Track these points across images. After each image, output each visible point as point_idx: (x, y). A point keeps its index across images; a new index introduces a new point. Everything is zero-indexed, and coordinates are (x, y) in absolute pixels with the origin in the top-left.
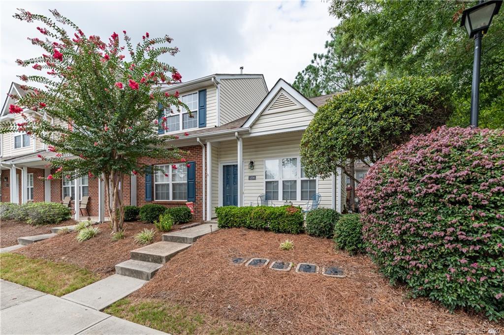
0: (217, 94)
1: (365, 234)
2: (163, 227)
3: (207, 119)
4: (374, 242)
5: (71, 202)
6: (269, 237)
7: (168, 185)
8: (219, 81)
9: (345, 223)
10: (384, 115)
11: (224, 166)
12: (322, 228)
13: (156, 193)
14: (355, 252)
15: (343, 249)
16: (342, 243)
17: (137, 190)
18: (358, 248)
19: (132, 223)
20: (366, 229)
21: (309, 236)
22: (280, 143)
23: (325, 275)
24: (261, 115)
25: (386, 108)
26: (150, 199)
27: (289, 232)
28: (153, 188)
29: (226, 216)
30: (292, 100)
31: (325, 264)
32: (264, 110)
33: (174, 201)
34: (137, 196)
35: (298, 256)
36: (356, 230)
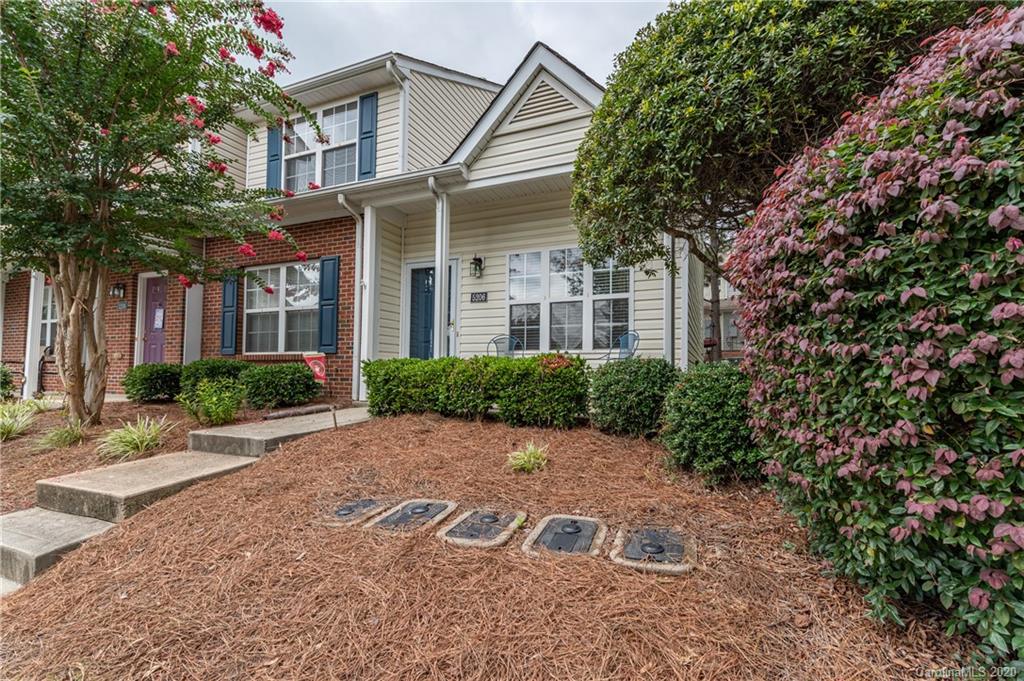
0: (401, 104)
1: (760, 410)
2: (208, 414)
3: (379, 161)
4: (800, 436)
5: (46, 359)
6: (490, 436)
7: (275, 315)
8: (407, 72)
9: (694, 387)
10: (812, 28)
11: (413, 271)
12: (630, 407)
13: (249, 337)
14: (725, 478)
15: (687, 467)
16: (684, 449)
17: (204, 328)
18: (734, 464)
19: (161, 407)
20: (764, 392)
21: (598, 434)
22: (545, 213)
23: (619, 560)
24: (493, 135)
26: (231, 350)
27: (545, 424)
28: (239, 322)
29: (386, 381)
30: (566, 95)
31: (629, 517)
32: (500, 122)
33: (288, 353)
34: (203, 343)
35: (554, 490)
36: (726, 408)
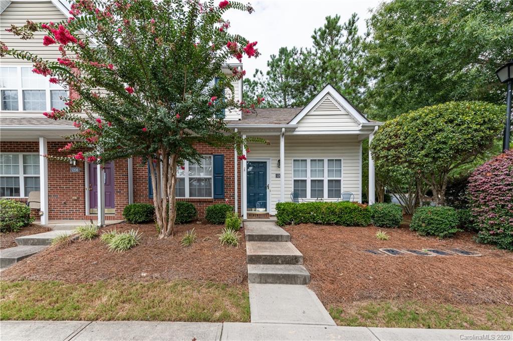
24: (307, 115)
25: (485, 122)
30: (337, 105)
32: (311, 110)
